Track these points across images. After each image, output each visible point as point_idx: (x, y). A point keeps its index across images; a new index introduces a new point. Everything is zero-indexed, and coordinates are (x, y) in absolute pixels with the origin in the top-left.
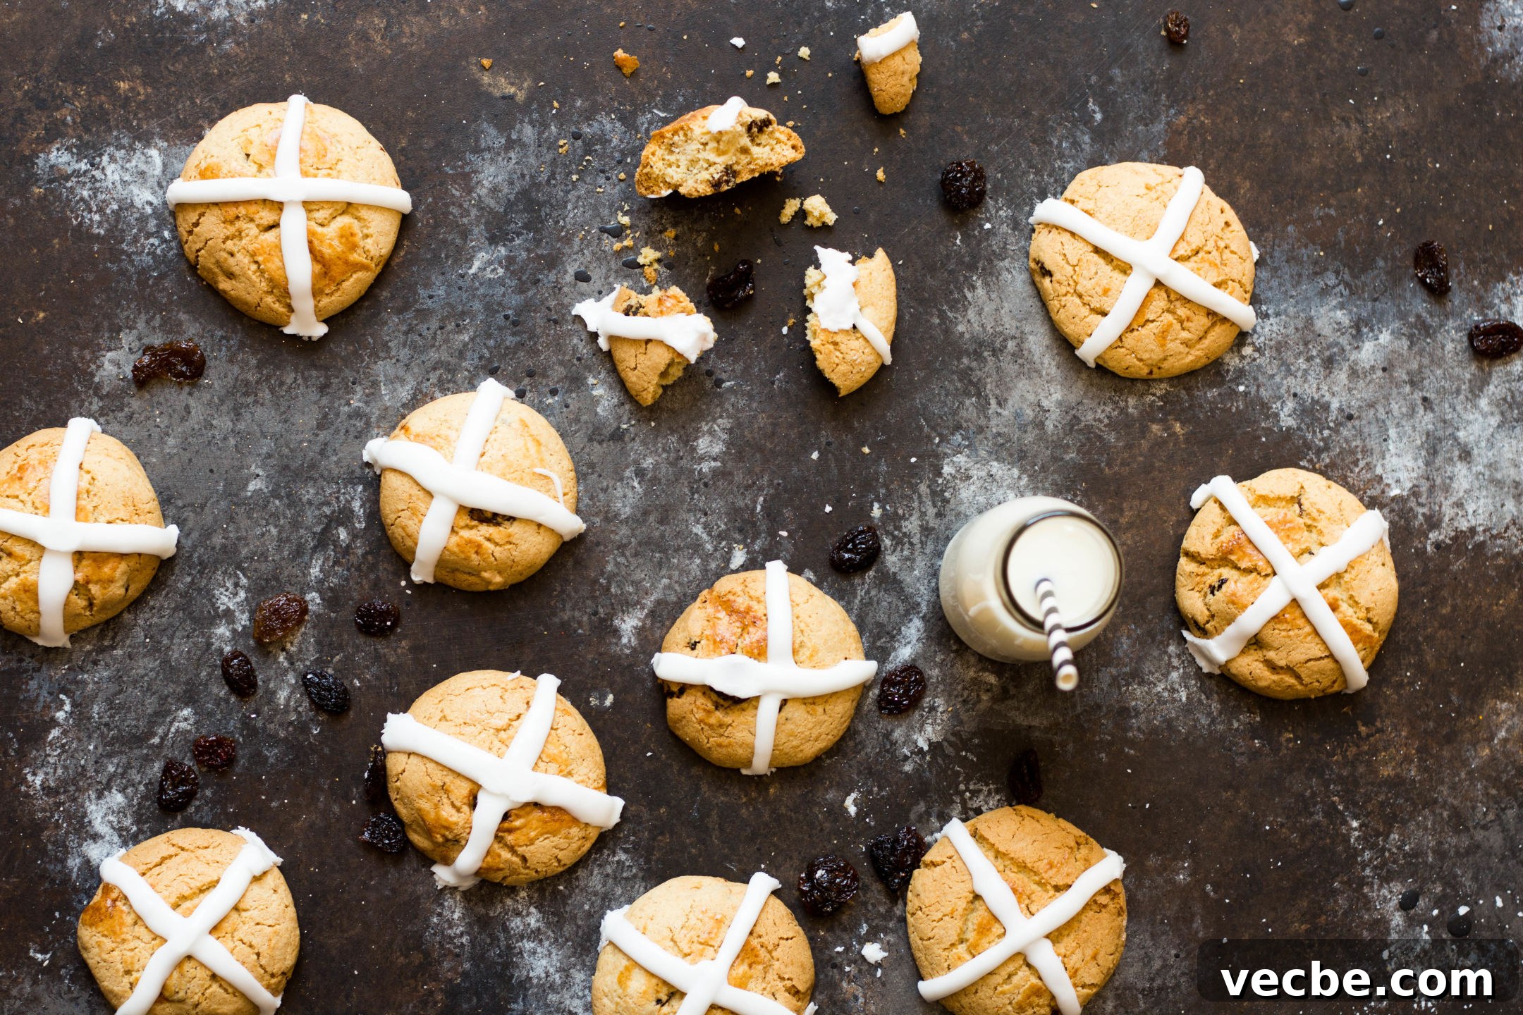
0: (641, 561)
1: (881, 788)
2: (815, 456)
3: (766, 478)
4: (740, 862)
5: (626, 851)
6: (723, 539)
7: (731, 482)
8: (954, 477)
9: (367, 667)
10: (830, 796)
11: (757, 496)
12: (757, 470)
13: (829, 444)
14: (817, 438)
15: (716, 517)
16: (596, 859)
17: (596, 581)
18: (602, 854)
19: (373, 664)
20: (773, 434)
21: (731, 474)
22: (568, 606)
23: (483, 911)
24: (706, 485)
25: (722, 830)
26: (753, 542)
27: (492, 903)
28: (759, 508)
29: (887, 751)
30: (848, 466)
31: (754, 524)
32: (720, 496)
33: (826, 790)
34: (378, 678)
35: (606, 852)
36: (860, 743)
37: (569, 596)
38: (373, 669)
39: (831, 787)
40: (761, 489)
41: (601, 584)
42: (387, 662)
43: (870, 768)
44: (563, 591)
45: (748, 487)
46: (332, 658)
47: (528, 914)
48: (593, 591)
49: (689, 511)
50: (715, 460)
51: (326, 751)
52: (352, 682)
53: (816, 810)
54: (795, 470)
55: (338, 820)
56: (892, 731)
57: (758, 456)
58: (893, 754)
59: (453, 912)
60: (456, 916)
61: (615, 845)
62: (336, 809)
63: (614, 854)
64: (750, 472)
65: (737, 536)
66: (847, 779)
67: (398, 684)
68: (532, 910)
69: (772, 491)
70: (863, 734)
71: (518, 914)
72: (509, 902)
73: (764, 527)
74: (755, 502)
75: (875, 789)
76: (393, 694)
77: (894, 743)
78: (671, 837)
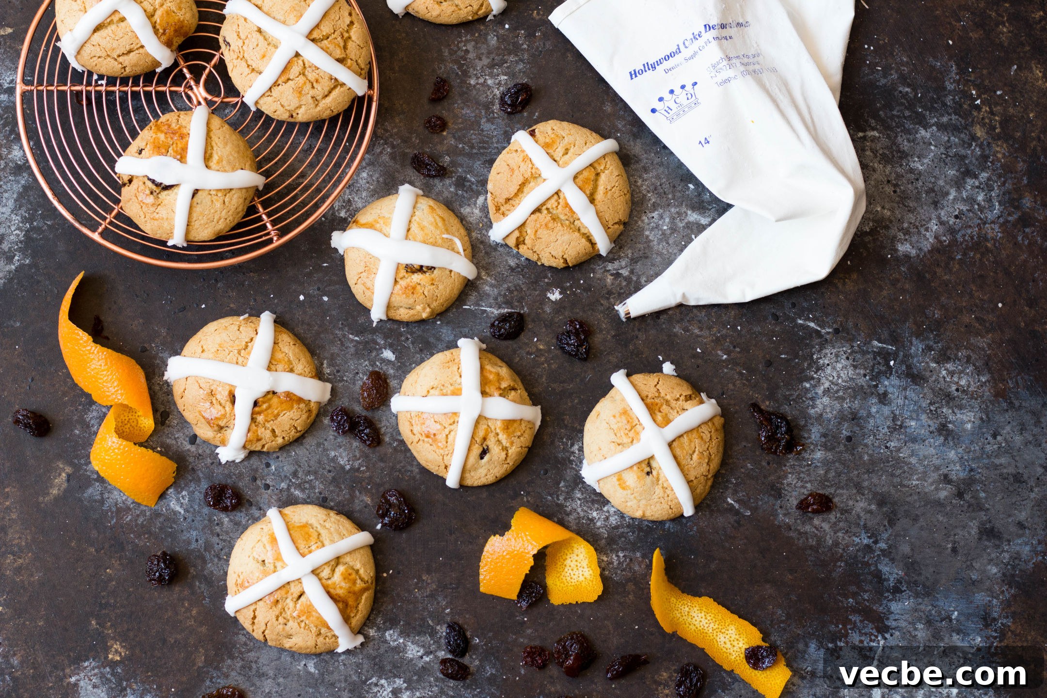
0: (384, 418)
1: (546, 277)
2: (326, 299)
3: (337, 332)
4: (585, 372)
5: (572, 445)
6: (375, 364)
7: (338, 355)
8: (348, 210)
9: (438, 603)
10: (548, 310)
11: (349, 339)
12: (331, 337)
13: (319, 289)
14: (314, 296)
15: (360, 367)
16: (576, 465)
17: (395, 449)
18: (573, 461)
19: (436, 599)
20: (308, 324)
21: (332, 355)
22: (409, 468)
23: (604, 541)
24: (338, 371)
25: (563, 382)
26: (378, 344)
27: (599, 534)
28: (356, 338)
29: (522, 270)
30: (335, 278)
31: (367, 343)
32: (346, 363)
33: (544, 312)
34: (446, 597)
35: (572, 458)
36: (515, 287)
37: (403, 467)
38: (440, 599)
39: (542, 309)
40: (344, 336)
41: (397, 445)
42: (436, 590)
43: (532, 282)
44: (400, 471)
45: (342, 344)
46: (429, 625)
47: (608, 512)
48: (401, 451)
49: (354, 384)
50: (322, 364)
51: (491, 634)
52: (447, 614)
53: (556, 320)
54: (334, 313)
55: (537, 631)
56: (509, 266)
57: (322, 336)
58: (524, 267)
59: (603, 561)
60: (605, 559)
61: (568, 451)
62: (529, 631)
63: (573, 453)
64: (332, 342)
65: (374, 354)
66: (538, 298)
67: (451, 584)
68: (605, 509)
69: (346, 329)
70: (510, 285)
71: (607, 518)
72: (599, 524)
73: (370, 336)
74: (353, 340)
75: (546, 280)
76: (457, 588)
77: (518, 266)
78: (566, 415)
